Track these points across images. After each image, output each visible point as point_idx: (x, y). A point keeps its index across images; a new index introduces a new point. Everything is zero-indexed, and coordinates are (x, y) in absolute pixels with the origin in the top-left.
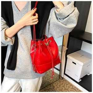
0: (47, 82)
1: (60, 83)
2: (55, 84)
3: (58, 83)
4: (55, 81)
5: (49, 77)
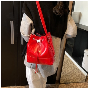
0: (72, 80)
1: (85, 85)
2: (80, 84)
3: (82, 85)
4: (80, 81)
5: (76, 76)
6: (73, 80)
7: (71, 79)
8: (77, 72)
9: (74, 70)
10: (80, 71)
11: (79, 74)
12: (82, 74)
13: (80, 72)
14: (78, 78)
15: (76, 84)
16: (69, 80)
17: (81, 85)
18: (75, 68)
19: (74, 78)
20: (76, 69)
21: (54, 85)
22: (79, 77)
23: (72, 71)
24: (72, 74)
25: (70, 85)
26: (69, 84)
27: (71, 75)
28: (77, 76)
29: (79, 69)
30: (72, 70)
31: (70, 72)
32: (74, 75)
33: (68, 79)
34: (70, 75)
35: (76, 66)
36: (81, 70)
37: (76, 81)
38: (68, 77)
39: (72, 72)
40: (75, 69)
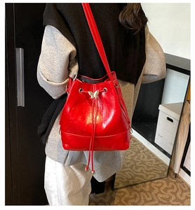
6: (142, 177)
7: (136, 176)
8: (146, 157)
9: (139, 152)
10: (151, 153)
11: (152, 162)
12: (157, 160)
13: (152, 156)
14: (151, 171)
15: (150, 185)
16: (133, 178)
17: (160, 184)
18: (140, 148)
19: (142, 172)
20: (141, 151)
21: (102, 194)
22: (152, 168)
23: (134, 156)
24: (135, 162)
25: (136, 189)
26: (134, 187)
27: (134, 167)
28: (148, 167)
29: (148, 150)
30: (134, 154)
31: (132, 160)
32: (140, 164)
33: (130, 177)
34: (131, 167)
35: (141, 144)
36: (153, 152)
37: (148, 178)
38: (129, 171)
39: (135, 159)
40: (139, 150)
